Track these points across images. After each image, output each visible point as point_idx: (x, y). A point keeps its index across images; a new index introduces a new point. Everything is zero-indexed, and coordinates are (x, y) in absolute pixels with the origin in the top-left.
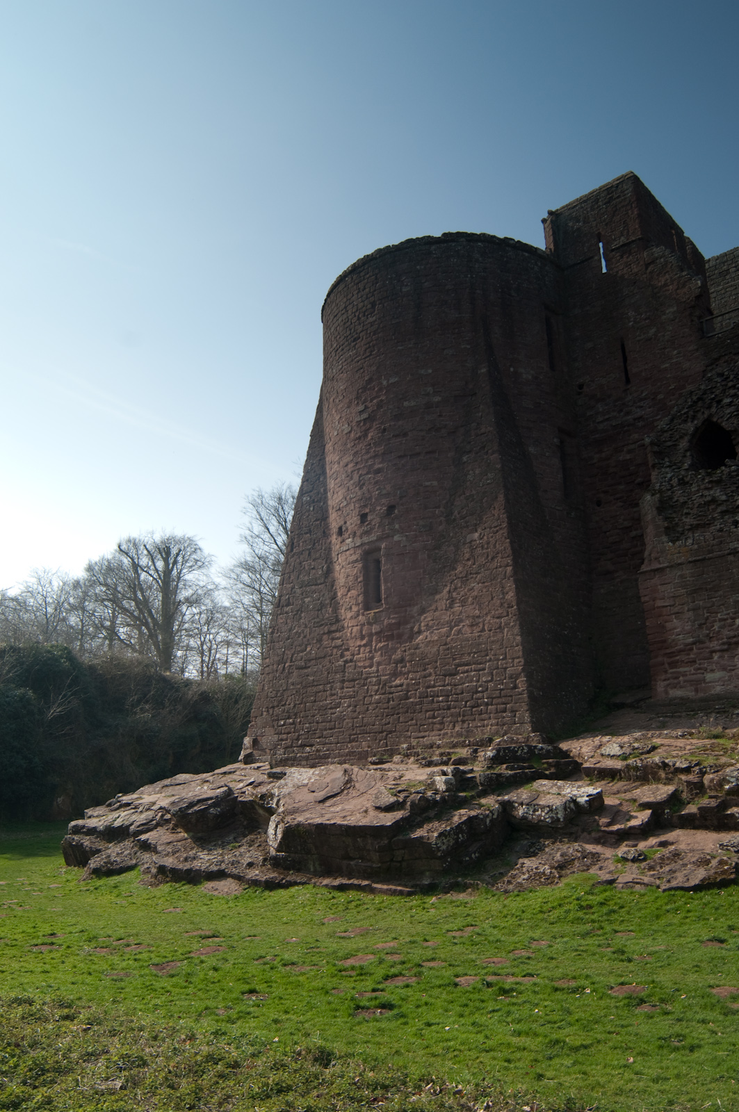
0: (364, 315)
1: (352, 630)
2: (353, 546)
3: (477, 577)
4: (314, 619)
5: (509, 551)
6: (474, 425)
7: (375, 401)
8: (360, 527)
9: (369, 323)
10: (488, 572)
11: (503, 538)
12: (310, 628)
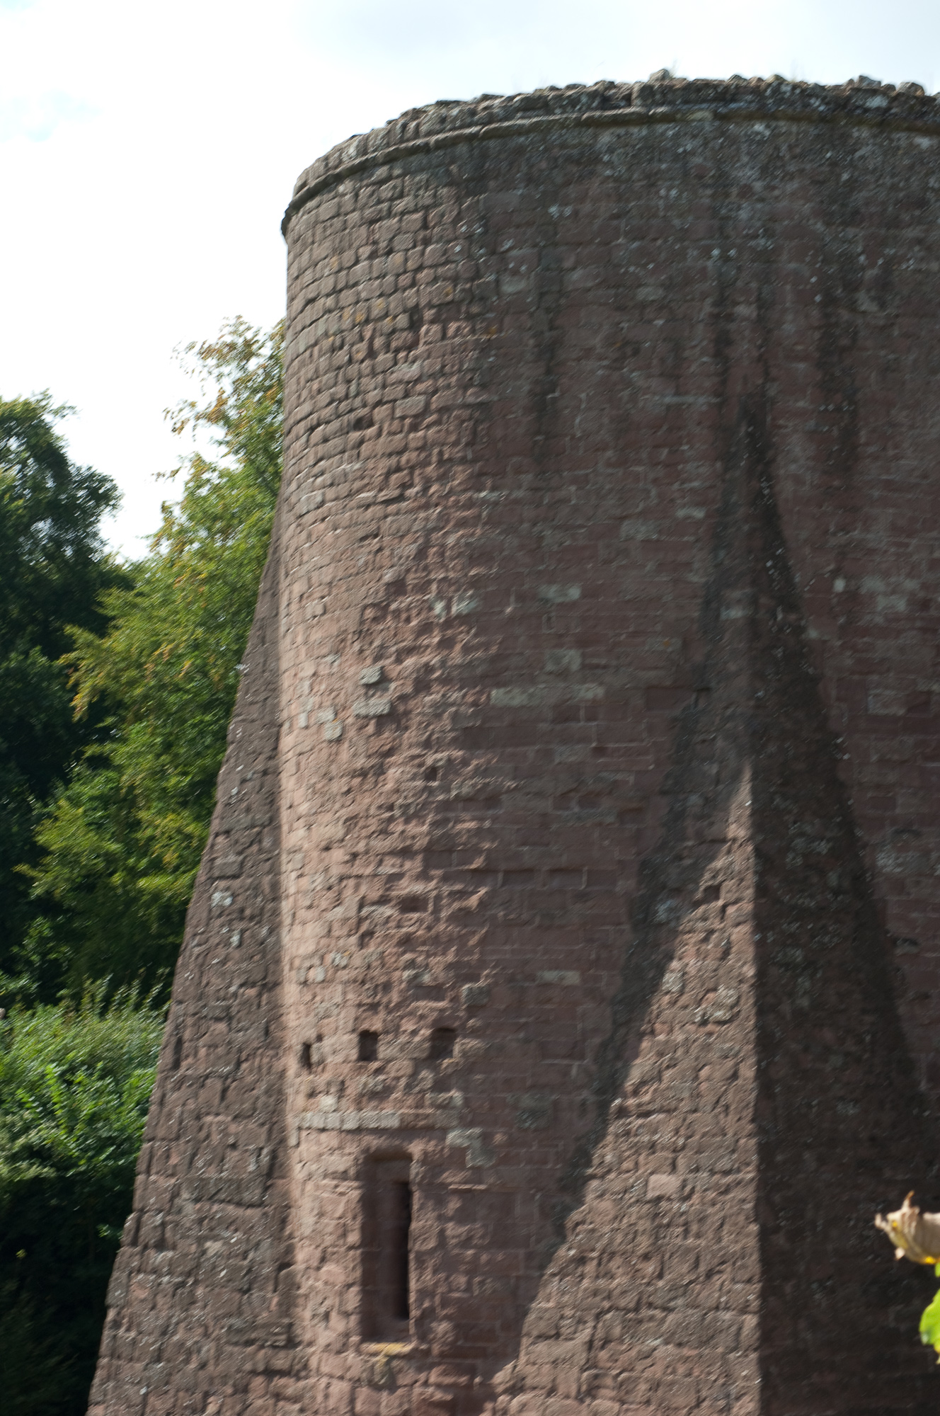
0: (387, 347)
1: (328, 1386)
2: (337, 1125)
3: (663, 1320)
4: (230, 1315)
5: (753, 1261)
6: (694, 799)
7: (410, 662)
8: (359, 1070)
9: (400, 382)
10: (694, 1315)
11: (742, 1218)
12: (218, 1339)
